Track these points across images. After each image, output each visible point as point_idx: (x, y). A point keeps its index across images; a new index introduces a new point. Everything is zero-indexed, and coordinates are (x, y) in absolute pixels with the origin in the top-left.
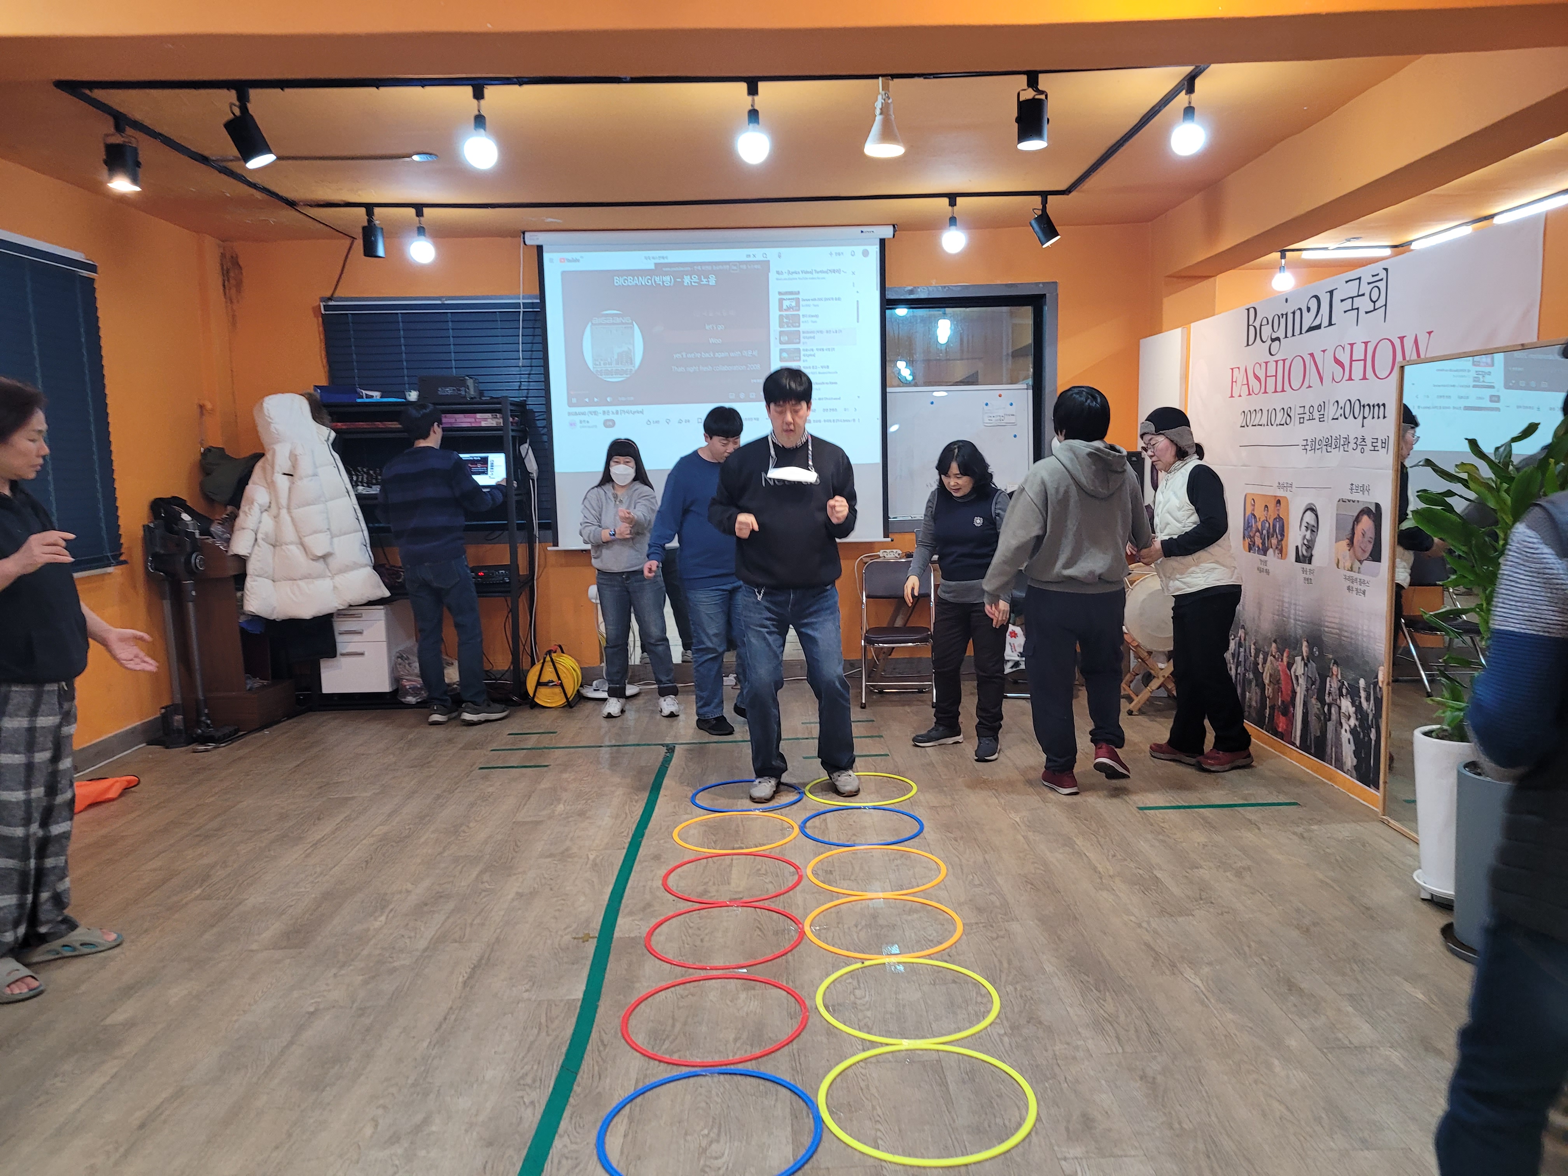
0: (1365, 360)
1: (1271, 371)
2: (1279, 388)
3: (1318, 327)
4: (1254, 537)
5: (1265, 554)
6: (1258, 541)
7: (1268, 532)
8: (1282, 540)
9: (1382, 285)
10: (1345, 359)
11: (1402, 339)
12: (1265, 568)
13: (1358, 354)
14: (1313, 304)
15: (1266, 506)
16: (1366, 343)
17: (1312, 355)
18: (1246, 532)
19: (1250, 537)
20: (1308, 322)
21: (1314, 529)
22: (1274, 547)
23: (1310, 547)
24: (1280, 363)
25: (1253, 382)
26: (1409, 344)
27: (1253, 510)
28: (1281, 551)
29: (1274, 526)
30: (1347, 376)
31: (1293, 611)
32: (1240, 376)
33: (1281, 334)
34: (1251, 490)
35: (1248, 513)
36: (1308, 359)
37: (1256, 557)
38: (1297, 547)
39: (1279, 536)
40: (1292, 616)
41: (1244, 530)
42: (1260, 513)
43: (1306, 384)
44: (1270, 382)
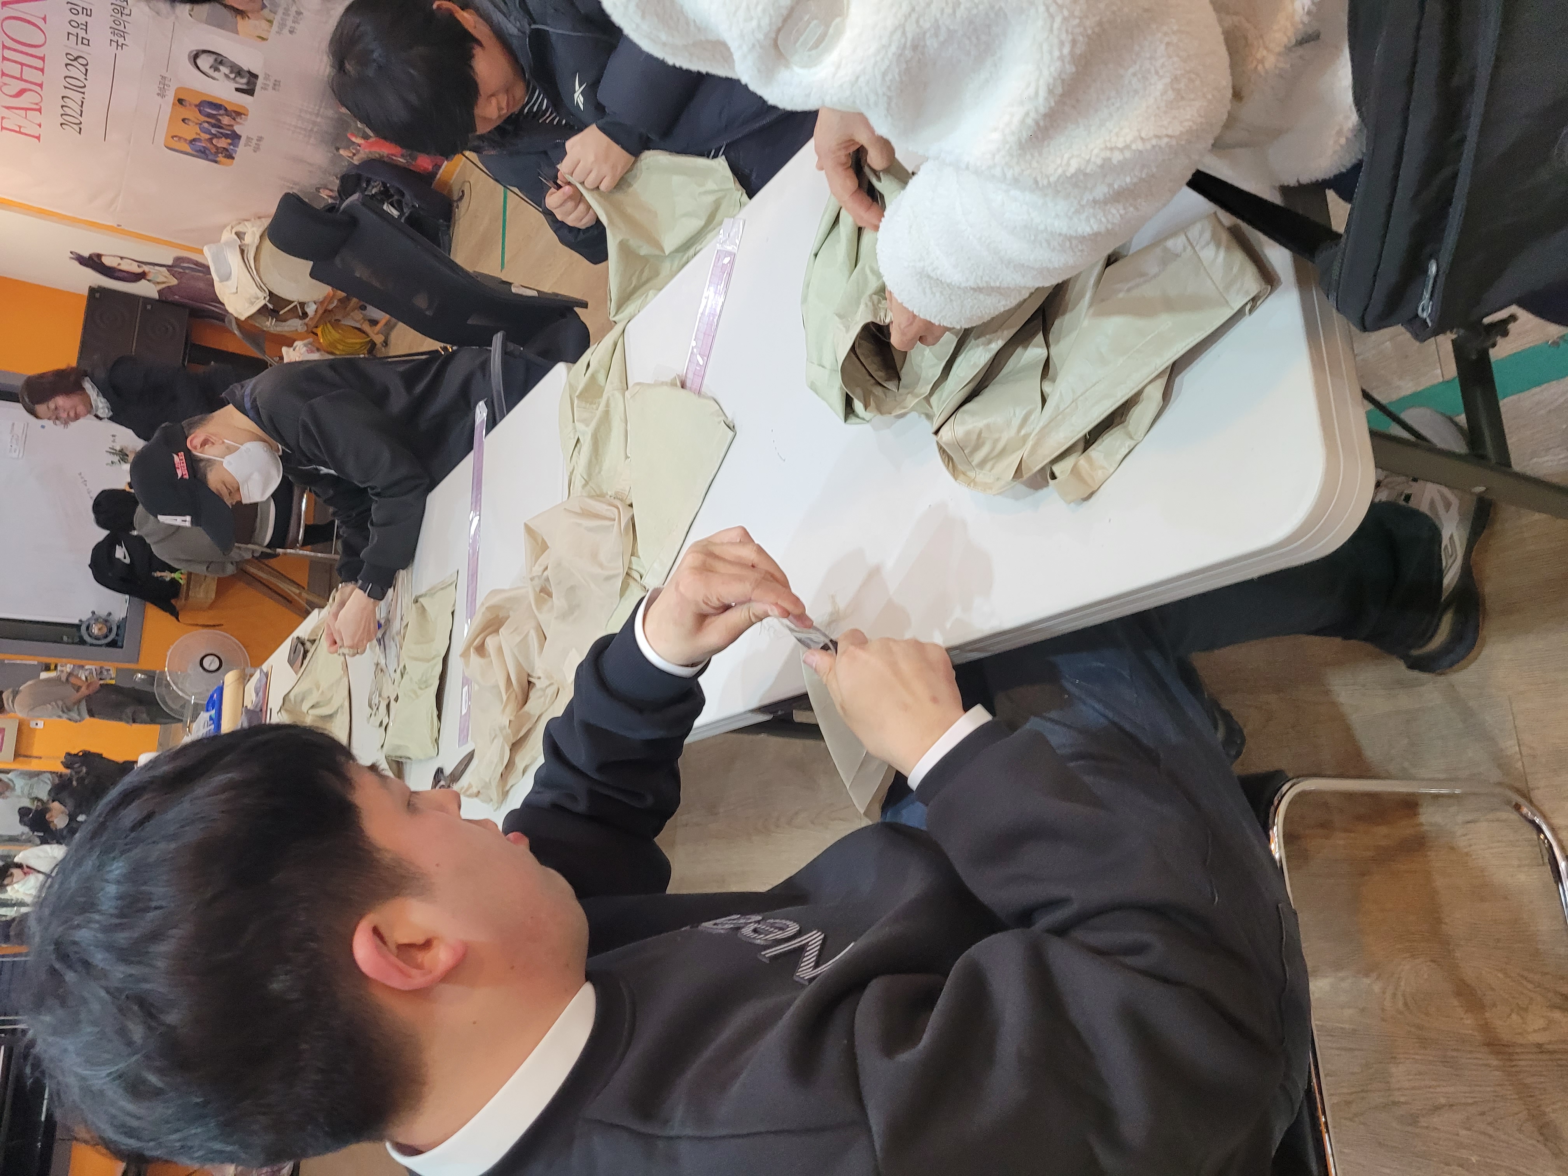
1: (15, 69)
2: (39, 63)
4: (217, 148)
5: (238, 137)
6: (222, 143)
7: (214, 126)
8: (226, 110)
12: (254, 141)
15: (183, 120)
18: (210, 157)
19: (217, 153)
21: (219, 61)
22: (232, 122)
23: (239, 72)
25: (24, 101)
27: (186, 140)
28: (237, 114)
29: (209, 115)
31: (308, 116)
32: (14, 120)
34: (161, 136)
35: (187, 148)
37: (242, 151)
38: (237, 90)
39: (222, 112)
40: (313, 118)
41: (207, 159)
42: (191, 131)
44: (29, 74)
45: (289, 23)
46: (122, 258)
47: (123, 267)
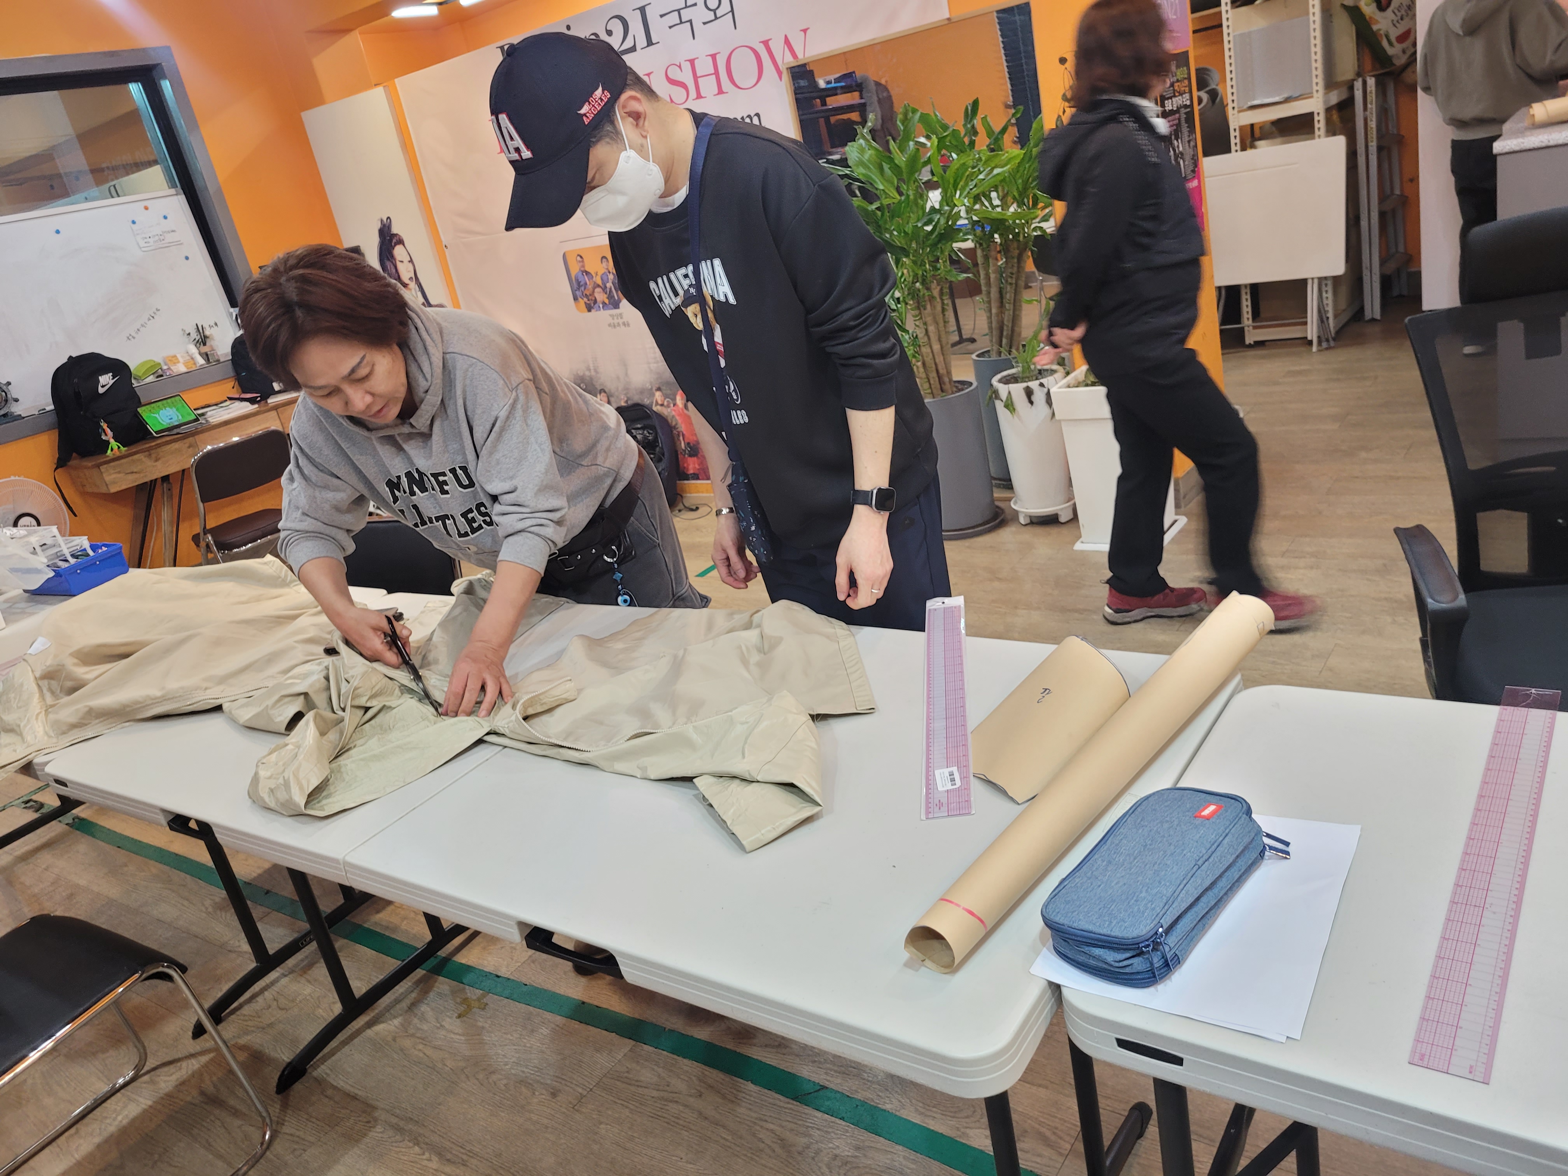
0: (716, 73)
3: (632, 50)
4: (592, 295)
10: (686, 76)
11: (766, 43)
12: (619, 321)
13: (704, 66)
14: (616, 26)
15: (604, 258)
16: (714, 57)
18: (577, 293)
19: (586, 296)
26: (777, 47)
27: (583, 266)
30: (693, 93)
34: (571, 246)
37: (605, 314)
41: (573, 291)
42: (596, 267)
46: (411, 261)
47: (399, 265)
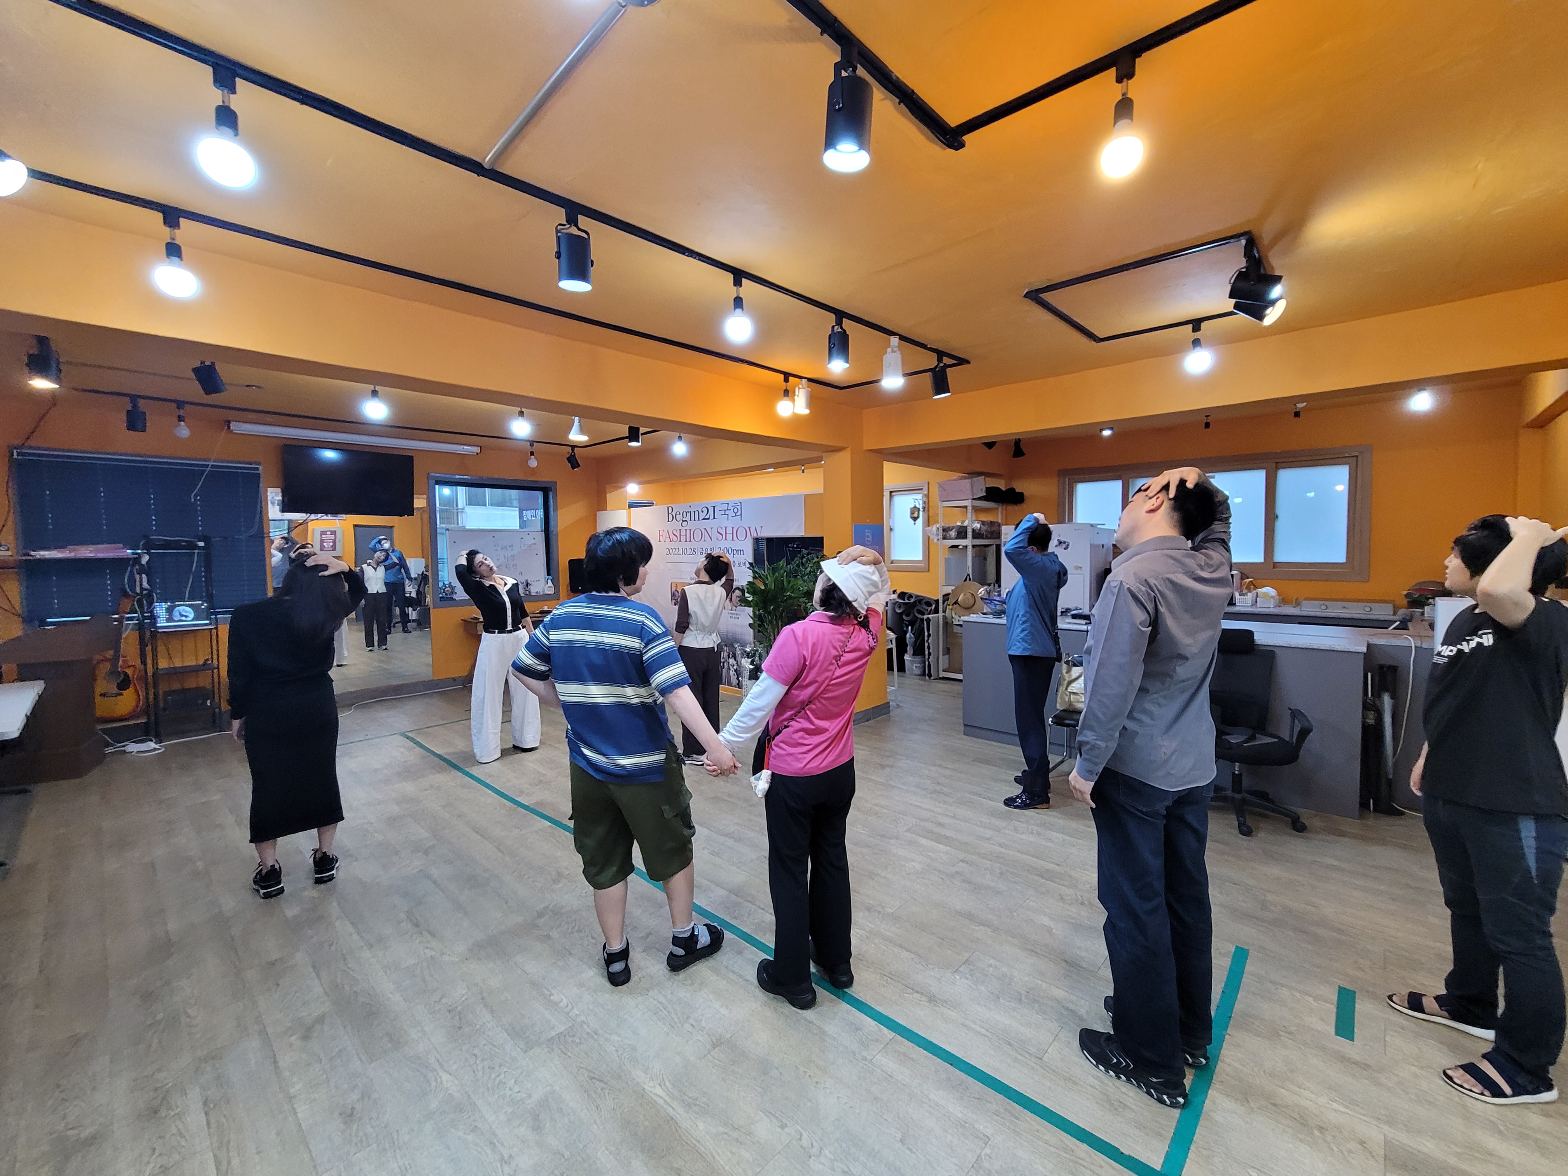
0: (732, 533)
1: (683, 533)
2: (688, 540)
3: (708, 519)
9: (739, 508)
10: (722, 532)
11: (749, 528)
13: (729, 530)
14: (705, 510)
16: (733, 528)
17: (705, 529)
19: (675, 598)
20: (702, 516)
24: (688, 531)
25: (672, 536)
26: (753, 530)
27: (677, 587)
30: (724, 538)
32: (665, 534)
33: (688, 519)
34: (674, 580)
35: (673, 588)
36: (703, 531)
41: (672, 595)
43: (703, 539)
44: (683, 538)
45: (734, 616)
